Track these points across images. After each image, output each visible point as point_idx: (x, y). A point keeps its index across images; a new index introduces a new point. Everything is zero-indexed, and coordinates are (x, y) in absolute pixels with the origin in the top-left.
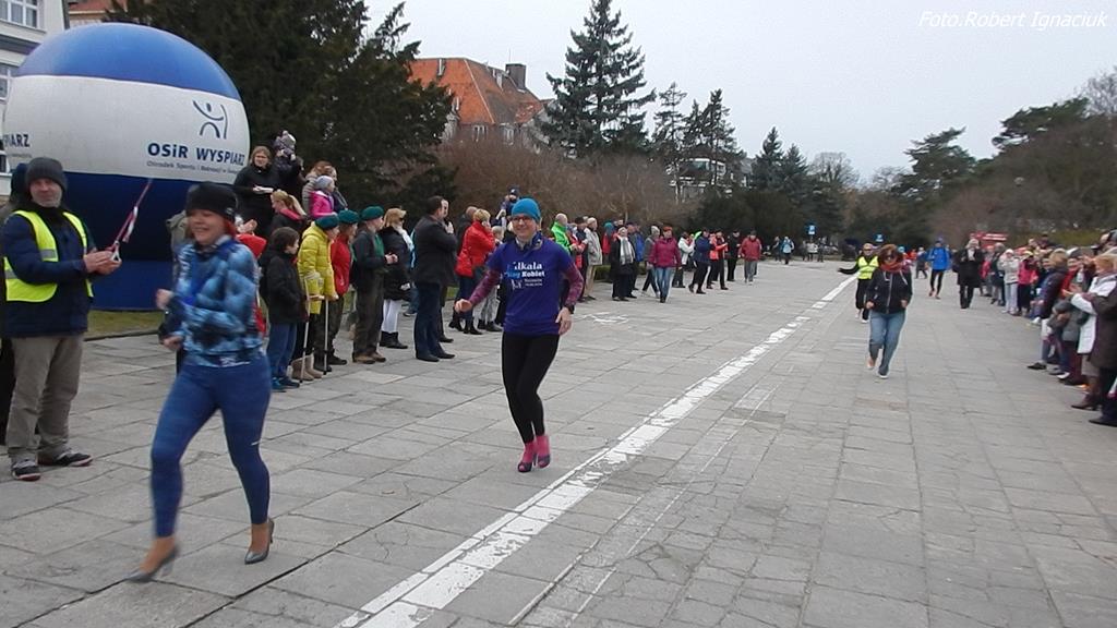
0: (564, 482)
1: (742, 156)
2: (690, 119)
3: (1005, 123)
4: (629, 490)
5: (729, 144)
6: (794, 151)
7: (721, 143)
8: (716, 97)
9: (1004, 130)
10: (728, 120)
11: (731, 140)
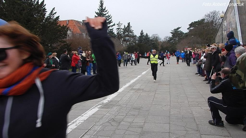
0: (93, 108)
1: (136, 36)
2: (124, 29)
3: (189, 25)
4: (107, 108)
5: (133, 34)
6: (147, 34)
7: (131, 34)
8: (129, 24)
9: (189, 26)
10: (132, 29)
11: (133, 33)
